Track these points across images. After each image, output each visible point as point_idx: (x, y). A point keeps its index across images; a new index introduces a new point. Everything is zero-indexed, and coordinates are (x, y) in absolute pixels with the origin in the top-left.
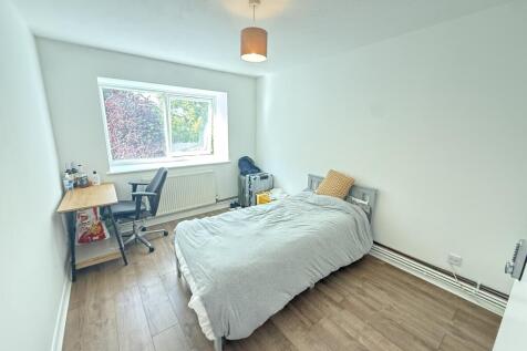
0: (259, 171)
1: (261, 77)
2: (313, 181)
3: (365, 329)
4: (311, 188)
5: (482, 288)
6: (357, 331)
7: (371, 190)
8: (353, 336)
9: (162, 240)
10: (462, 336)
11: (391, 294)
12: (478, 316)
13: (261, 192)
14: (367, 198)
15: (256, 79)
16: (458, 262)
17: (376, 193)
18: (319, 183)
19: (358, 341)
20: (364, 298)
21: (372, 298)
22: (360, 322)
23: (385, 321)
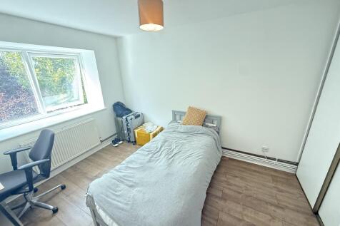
0: (130, 111)
1: (121, 38)
2: (176, 115)
3: (244, 209)
4: (175, 120)
5: (279, 160)
6: (240, 213)
7: (217, 117)
8: (241, 218)
9: (62, 196)
10: (282, 191)
11: (242, 178)
12: (280, 176)
13: (137, 128)
14: (216, 122)
15: (116, 38)
16: (266, 150)
17: (220, 119)
18: (181, 116)
19: (244, 221)
20: (231, 187)
21: (235, 185)
22: (239, 205)
23: (249, 199)
